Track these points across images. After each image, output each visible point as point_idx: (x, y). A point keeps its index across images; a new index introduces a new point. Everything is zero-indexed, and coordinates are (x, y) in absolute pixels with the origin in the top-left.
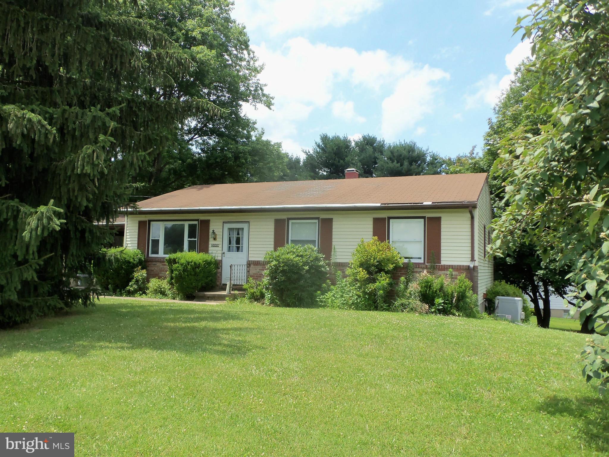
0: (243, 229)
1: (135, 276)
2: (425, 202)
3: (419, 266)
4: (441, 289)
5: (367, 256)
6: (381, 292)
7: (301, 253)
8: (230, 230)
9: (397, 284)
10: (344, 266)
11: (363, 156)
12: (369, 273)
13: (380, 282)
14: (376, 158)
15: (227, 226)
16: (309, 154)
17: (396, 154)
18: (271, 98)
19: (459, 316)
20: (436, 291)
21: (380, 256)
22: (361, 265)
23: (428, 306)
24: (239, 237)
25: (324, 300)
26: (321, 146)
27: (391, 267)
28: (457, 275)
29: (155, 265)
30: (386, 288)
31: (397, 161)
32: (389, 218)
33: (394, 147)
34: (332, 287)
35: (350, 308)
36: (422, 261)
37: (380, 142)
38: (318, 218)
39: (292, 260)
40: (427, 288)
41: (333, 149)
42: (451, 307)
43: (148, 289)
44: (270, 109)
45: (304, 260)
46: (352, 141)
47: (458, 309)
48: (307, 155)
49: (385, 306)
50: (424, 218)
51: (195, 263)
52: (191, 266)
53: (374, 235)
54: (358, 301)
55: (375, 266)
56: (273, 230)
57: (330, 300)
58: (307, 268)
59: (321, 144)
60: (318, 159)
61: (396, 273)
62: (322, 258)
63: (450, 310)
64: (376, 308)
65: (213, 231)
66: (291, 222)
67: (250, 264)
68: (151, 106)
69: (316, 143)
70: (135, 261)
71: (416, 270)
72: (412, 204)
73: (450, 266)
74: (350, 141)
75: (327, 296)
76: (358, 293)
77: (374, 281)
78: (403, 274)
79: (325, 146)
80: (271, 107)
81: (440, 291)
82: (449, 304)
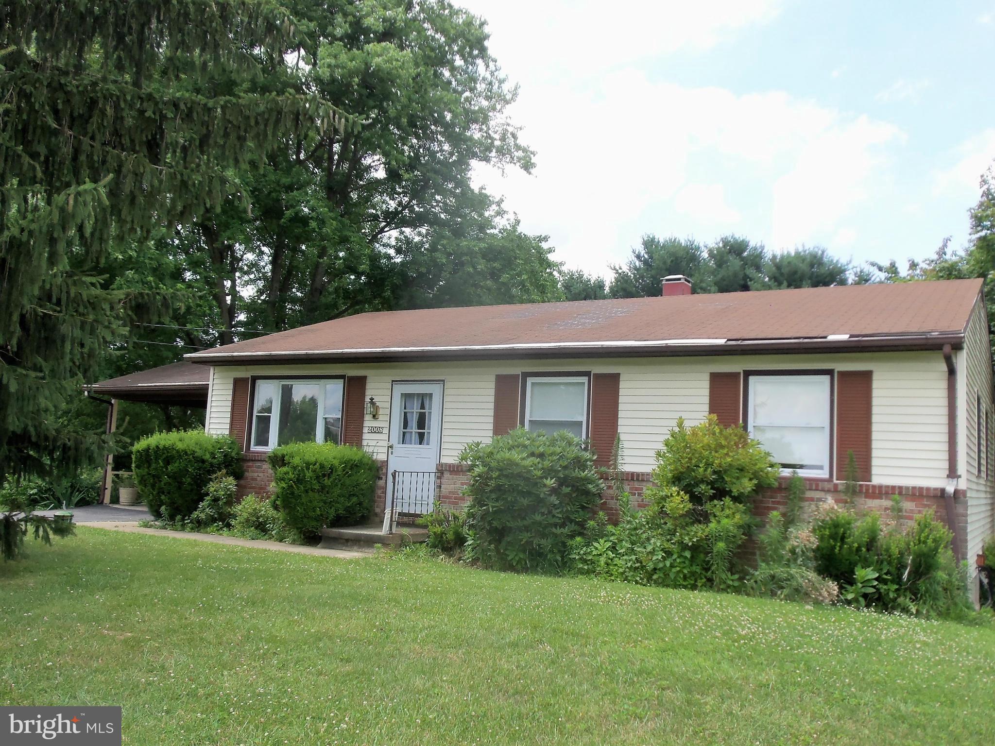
0: (431, 395)
1: (212, 489)
2: (833, 334)
3: (817, 485)
4: (871, 543)
5: (690, 459)
6: (721, 545)
7: (541, 449)
8: (407, 397)
9: (761, 526)
10: (643, 480)
11: (723, 273)
12: (696, 499)
13: (719, 522)
14: (746, 277)
15: (400, 389)
16: (620, 271)
17: (785, 270)
18: (532, 153)
19: (918, 614)
20: (858, 549)
21: (720, 460)
22: (677, 479)
23: (836, 588)
24: (425, 413)
25: (590, 558)
26: (644, 256)
27: (747, 485)
28: (912, 511)
29: (259, 467)
30: (734, 537)
31: (788, 282)
32: (748, 374)
33: (782, 257)
34: (610, 528)
35: (649, 579)
36: (824, 474)
37: (755, 249)
38: (587, 374)
39: (517, 465)
40: (835, 540)
41: (665, 263)
42: (897, 590)
43: (234, 516)
44: (530, 173)
45: (547, 463)
46: (703, 248)
47: (916, 595)
48: (617, 272)
49: (732, 579)
50: (830, 372)
51: (322, 466)
52: (314, 471)
53: (712, 411)
54: (665, 566)
55: (708, 484)
56: (492, 399)
57: (603, 560)
58: (551, 482)
59: (643, 252)
60: (637, 281)
61: (762, 502)
62: (591, 460)
63: (896, 599)
64: (710, 584)
65: (372, 399)
66: (530, 381)
67: (442, 470)
68: (190, 110)
69: (634, 252)
70: (214, 458)
71: (809, 494)
72: (801, 340)
73: (893, 487)
74: (698, 248)
75: (596, 549)
76: (667, 545)
77: (703, 518)
78: (778, 503)
79: (651, 257)
80: (532, 171)
81: (868, 550)
82: (892, 582)
